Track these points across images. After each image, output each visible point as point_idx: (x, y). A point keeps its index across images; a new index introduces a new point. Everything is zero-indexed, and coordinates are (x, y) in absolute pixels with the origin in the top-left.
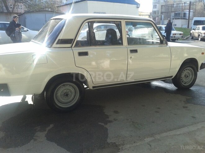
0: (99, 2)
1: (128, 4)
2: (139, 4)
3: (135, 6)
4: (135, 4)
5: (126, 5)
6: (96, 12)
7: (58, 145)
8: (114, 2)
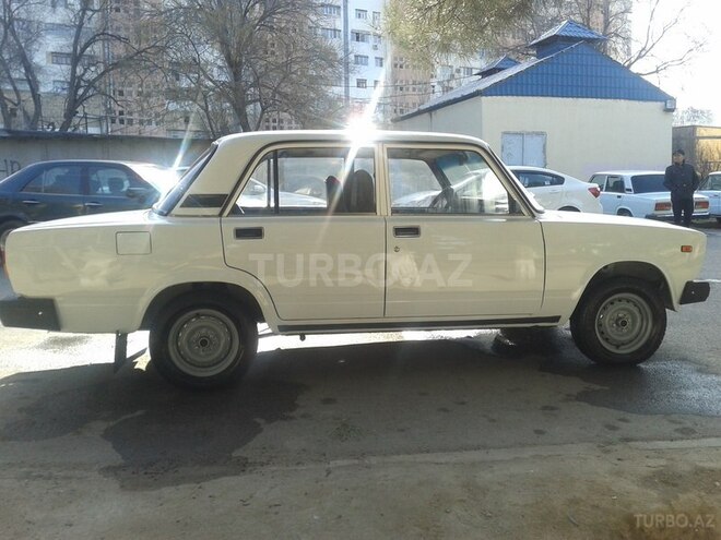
0: (520, 98)
1: (629, 99)
2: (673, 100)
3: (658, 105)
4: (656, 101)
5: (623, 103)
6: (512, 130)
7: (114, 447)
8: (578, 97)
